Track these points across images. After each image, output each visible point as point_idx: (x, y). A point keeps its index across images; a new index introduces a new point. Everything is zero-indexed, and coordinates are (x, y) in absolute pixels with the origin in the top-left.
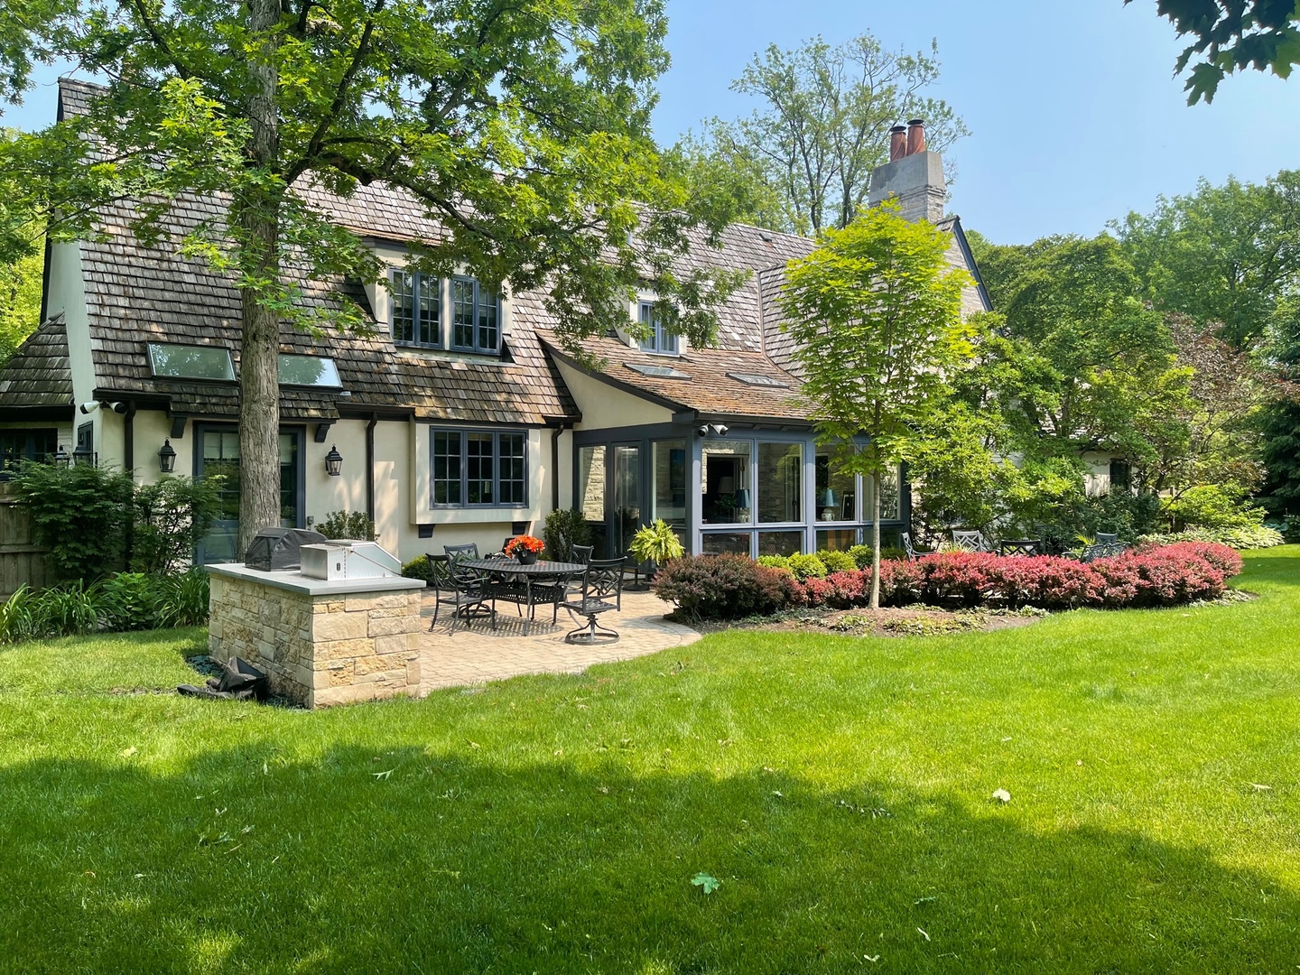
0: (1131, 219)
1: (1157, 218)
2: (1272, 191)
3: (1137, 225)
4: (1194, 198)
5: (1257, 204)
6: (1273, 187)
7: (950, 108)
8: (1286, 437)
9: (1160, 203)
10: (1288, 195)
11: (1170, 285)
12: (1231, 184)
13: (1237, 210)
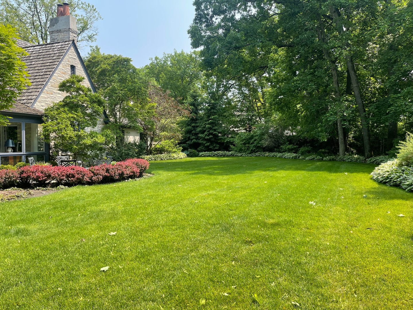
0: (156, 58)
1: (163, 59)
2: (191, 56)
3: (158, 60)
4: (173, 55)
5: (188, 59)
6: (192, 55)
7: (96, 8)
8: (190, 127)
9: (164, 55)
10: (196, 57)
11: (165, 80)
12: (182, 52)
13: (183, 60)
